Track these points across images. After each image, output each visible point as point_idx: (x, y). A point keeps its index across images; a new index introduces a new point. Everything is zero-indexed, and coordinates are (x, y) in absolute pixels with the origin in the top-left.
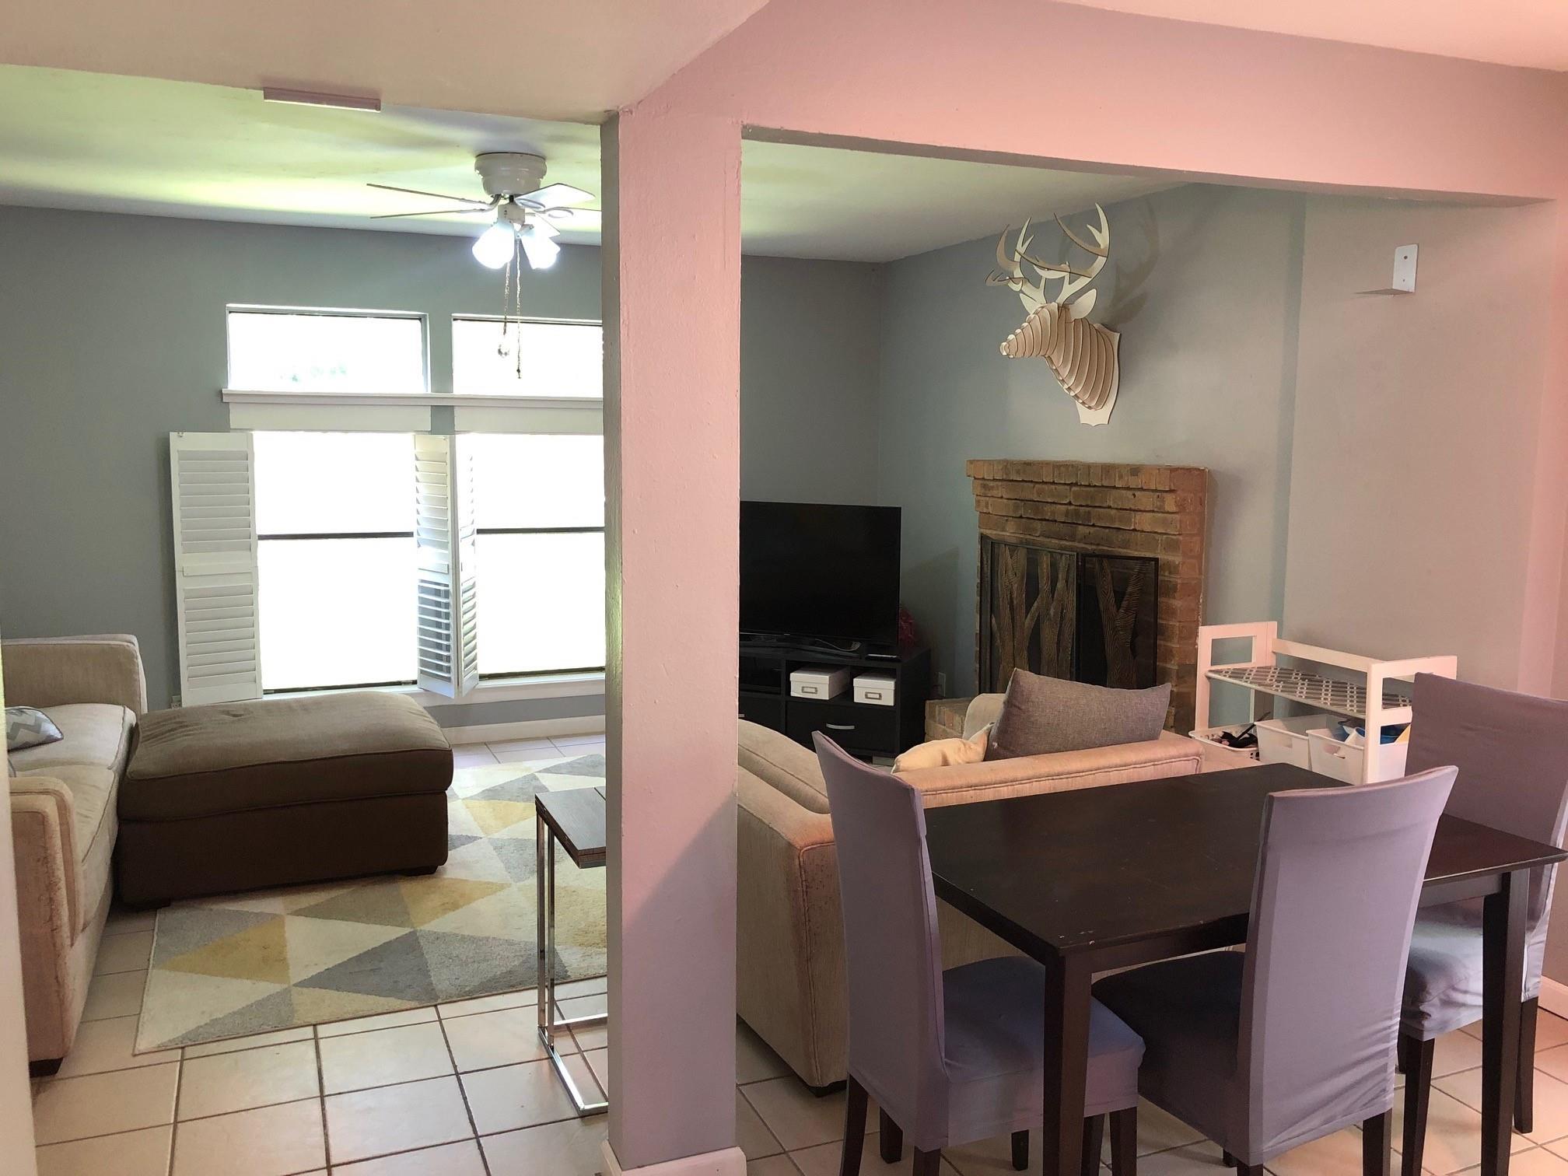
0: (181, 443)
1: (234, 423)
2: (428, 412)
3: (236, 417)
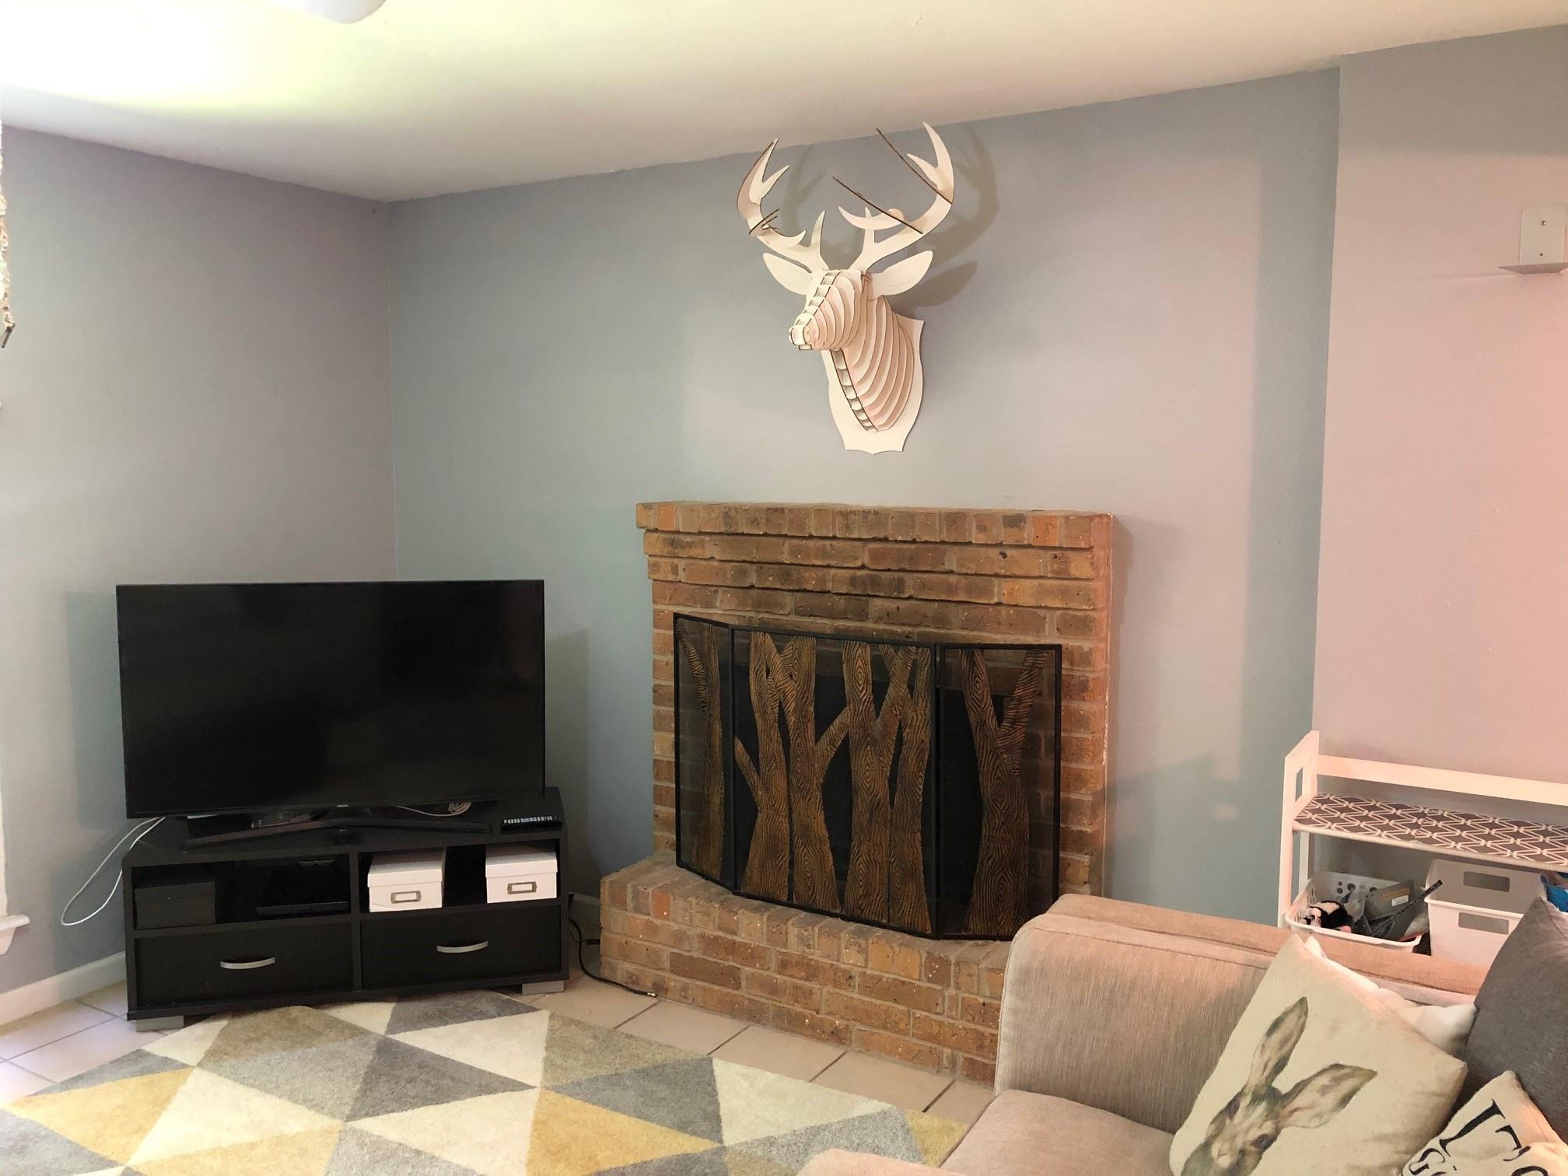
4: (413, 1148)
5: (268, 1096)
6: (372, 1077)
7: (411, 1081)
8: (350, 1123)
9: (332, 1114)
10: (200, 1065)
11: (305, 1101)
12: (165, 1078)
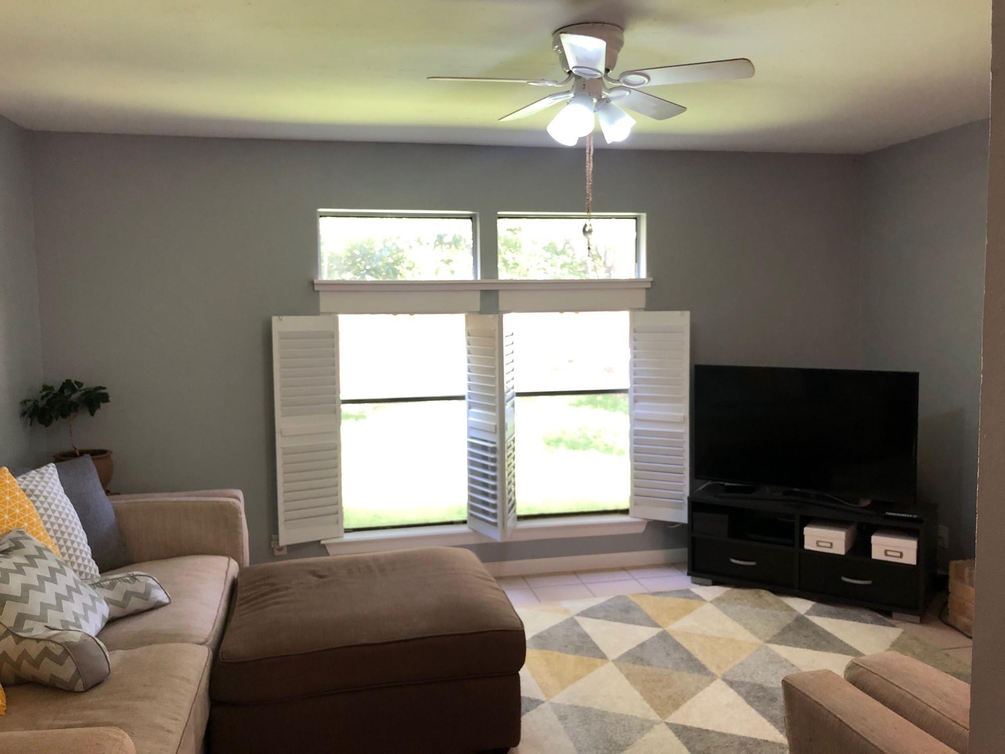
0: (281, 325)
1: (322, 308)
2: (478, 295)
3: (325, 302)
4: (792, 663)
5: (735, 622)
6: (787, 629)
7: (806, 637)
8: (767, 644)
9: (760, 638)
10: (711, 602)
11: (750, 629)
12: (694, 602)
